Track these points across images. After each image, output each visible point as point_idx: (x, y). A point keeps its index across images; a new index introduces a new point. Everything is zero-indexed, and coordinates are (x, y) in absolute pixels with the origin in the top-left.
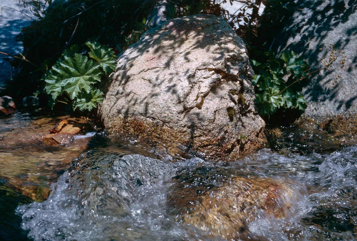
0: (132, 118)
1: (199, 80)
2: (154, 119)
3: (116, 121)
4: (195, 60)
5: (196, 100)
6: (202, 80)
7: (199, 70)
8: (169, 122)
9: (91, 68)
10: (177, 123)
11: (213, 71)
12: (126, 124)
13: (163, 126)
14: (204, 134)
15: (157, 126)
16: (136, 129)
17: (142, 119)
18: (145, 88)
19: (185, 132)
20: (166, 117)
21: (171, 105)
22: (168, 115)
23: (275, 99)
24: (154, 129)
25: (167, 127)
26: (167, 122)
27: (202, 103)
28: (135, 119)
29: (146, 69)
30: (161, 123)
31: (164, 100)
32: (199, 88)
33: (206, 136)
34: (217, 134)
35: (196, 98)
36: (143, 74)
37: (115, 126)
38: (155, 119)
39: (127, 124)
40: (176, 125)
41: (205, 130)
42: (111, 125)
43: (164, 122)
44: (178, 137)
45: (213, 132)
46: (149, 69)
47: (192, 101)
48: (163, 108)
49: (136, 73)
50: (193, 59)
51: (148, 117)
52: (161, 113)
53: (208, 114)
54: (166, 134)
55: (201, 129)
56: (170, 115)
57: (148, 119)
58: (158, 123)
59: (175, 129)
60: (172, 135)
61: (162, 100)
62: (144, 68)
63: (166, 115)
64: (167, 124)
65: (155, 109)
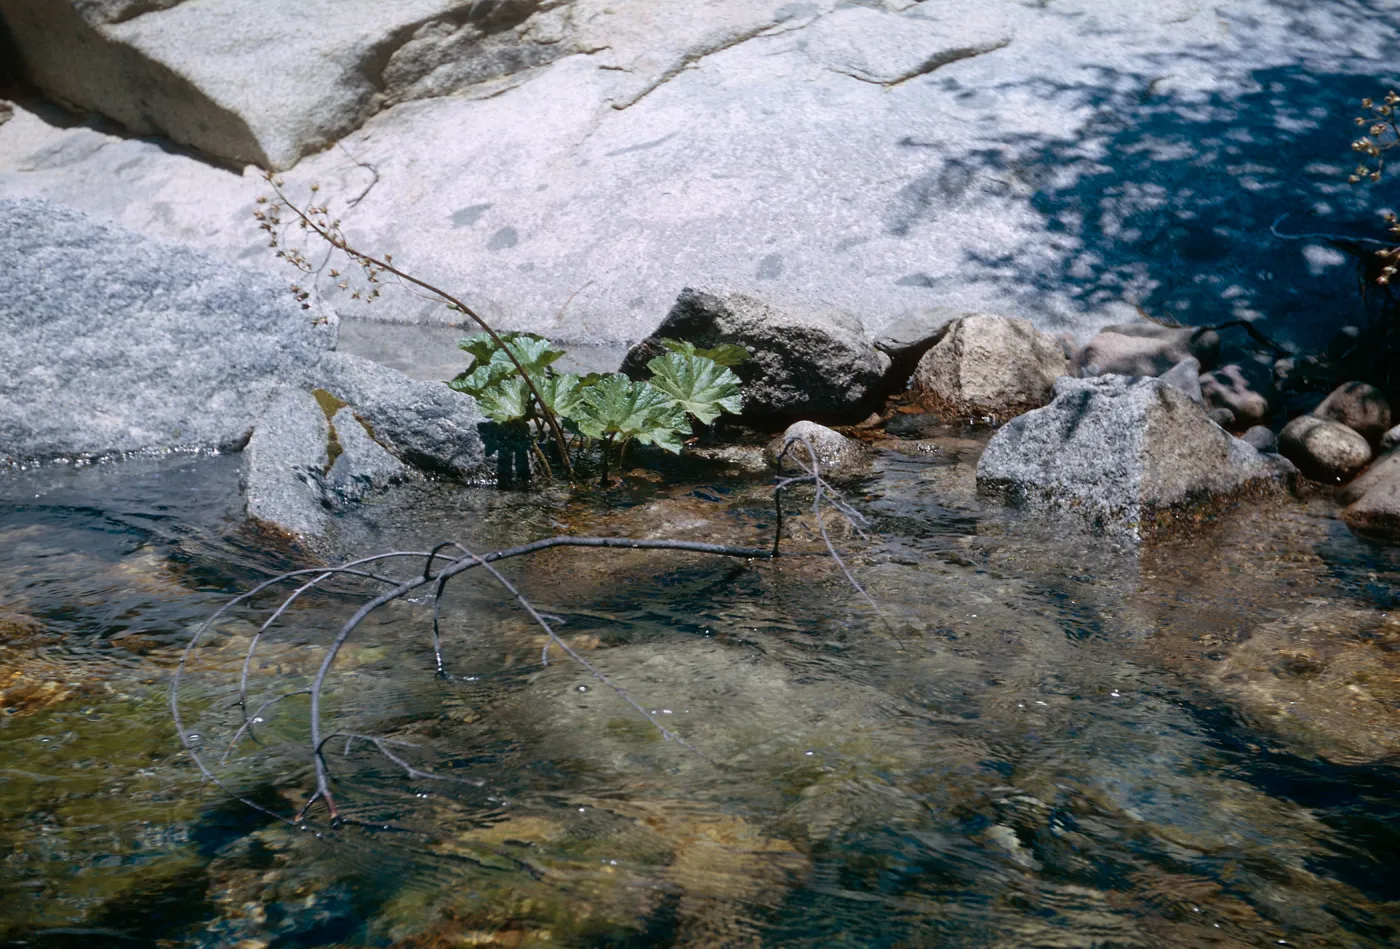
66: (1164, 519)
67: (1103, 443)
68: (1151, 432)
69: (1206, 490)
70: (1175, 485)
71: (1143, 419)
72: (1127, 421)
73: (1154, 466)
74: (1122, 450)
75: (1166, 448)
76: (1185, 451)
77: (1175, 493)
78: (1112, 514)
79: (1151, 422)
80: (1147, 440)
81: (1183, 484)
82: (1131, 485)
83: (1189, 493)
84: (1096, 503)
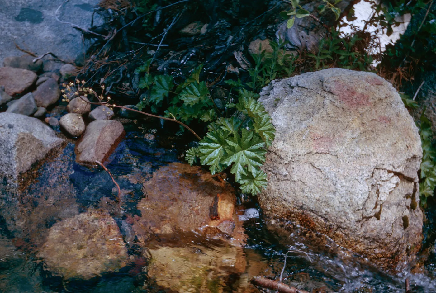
0: (300, 211)
1: (378, 183)
2: (326, 219)
3: (277, 207)
4: (372, 154)
5: (375, 208)
6: (380, 183)
7: (377, 169)
8: (344, 229)
9: (255, 144)
10: (354, 232)
11: (393, 174)
12: (291, 214)
13: (337, 230)
14: (380, 246)
15: (330, 229)
16: (303, 223)
17: (313, 216)
18: (315, 179)
19: (361, 242)
20: (341, 222)
21: (348, 211)
22: (345, 221)
23: (430, 181)
24: (325, 230)
25: (341, 233)
26: (342, 228)
27: (380, 212)
28: (303, 213)
29: (315, 151)
30: (335, 227)
31: (340, 202)
32: (377, 193)
33: (382, 249)
34: (392, 249)
35: (374, 206)
36: (311, 158)
37: (275, 211)
38: (328, 221)
39: (293, 215)
40: (353, 234)
41: (382, 243)
42: (270, 208)
43: (339, 227)
44: (352, 246)
45: (389, 246)
46: (317, 153)
47: (371, 210)
48: (339, 212)
49: (301, 154)
50: (370, 152)
51: (320, 216)
52: (337, 218)
53: (387, 226)
54: (339, 239)
55: (378, 242)
56: (347, 222)
57: (320, 218)
58: (331, 225)
59: (351, 238)
60: (347, 243)
61: (338, 203)
62: (311, 150)
63: (341, 220)
64: (342, 230)
65: (329, 210)
66: (25, 176)
67: (3, 153)
68: (18, 150)
69: (37, 161)
70: (27, 165)
71: (15, 146)
72: (10, 148)
73: (20, 161)
74: (9, 157)
75: (23, 153)
76: (29, 151)
77: (27, 167)
78: (9, 177)
79: (17, 147)
80: (17, 153)
81: (29, 163)
82: (13, 168)
83: (32, 165)
84: (3, 173)
